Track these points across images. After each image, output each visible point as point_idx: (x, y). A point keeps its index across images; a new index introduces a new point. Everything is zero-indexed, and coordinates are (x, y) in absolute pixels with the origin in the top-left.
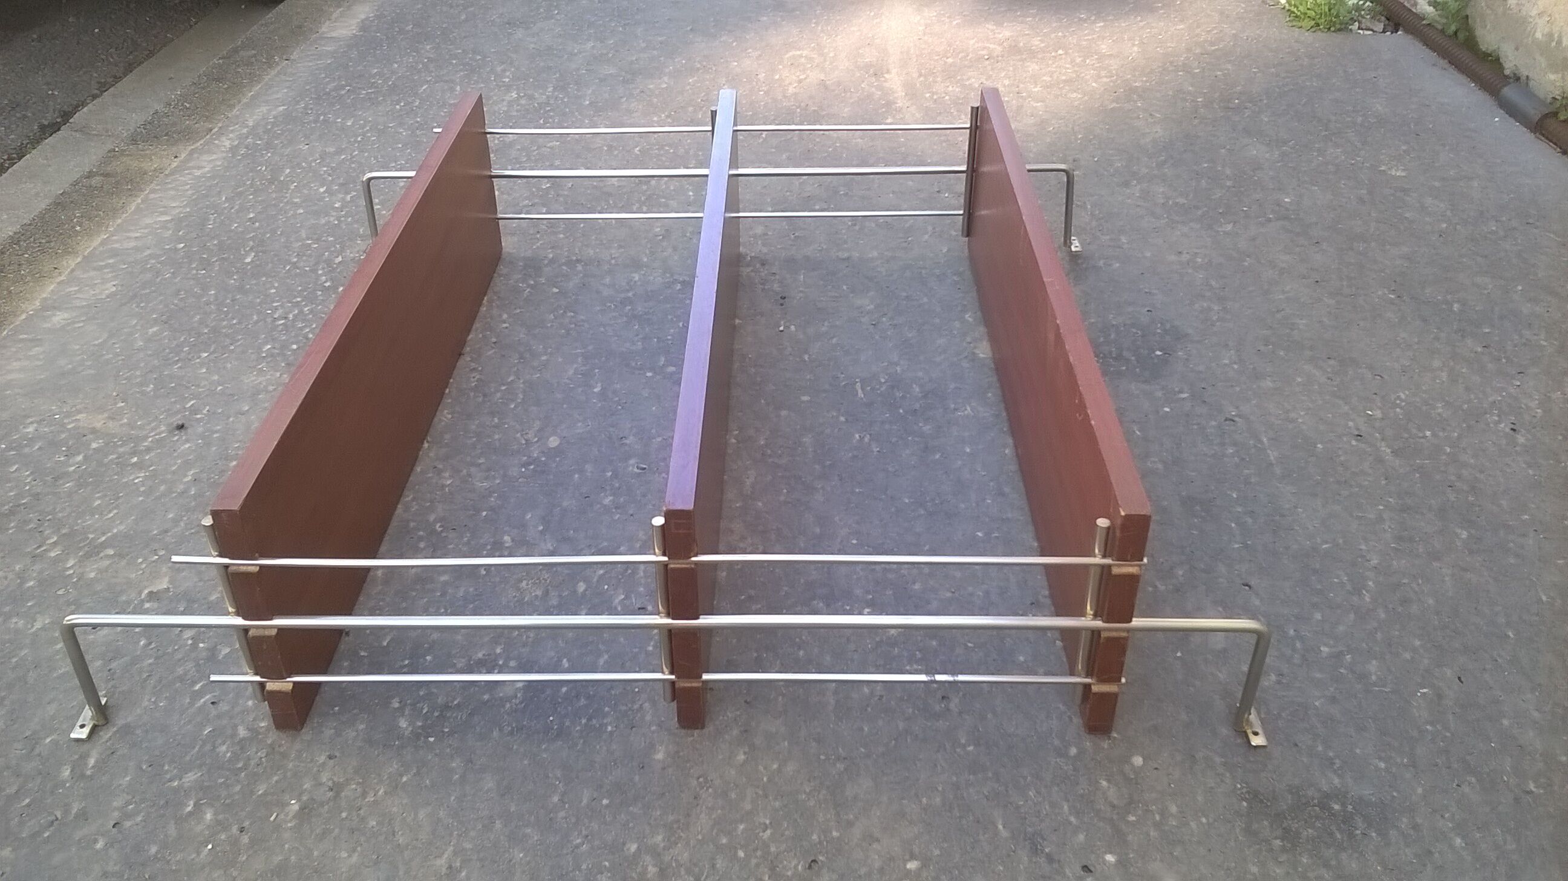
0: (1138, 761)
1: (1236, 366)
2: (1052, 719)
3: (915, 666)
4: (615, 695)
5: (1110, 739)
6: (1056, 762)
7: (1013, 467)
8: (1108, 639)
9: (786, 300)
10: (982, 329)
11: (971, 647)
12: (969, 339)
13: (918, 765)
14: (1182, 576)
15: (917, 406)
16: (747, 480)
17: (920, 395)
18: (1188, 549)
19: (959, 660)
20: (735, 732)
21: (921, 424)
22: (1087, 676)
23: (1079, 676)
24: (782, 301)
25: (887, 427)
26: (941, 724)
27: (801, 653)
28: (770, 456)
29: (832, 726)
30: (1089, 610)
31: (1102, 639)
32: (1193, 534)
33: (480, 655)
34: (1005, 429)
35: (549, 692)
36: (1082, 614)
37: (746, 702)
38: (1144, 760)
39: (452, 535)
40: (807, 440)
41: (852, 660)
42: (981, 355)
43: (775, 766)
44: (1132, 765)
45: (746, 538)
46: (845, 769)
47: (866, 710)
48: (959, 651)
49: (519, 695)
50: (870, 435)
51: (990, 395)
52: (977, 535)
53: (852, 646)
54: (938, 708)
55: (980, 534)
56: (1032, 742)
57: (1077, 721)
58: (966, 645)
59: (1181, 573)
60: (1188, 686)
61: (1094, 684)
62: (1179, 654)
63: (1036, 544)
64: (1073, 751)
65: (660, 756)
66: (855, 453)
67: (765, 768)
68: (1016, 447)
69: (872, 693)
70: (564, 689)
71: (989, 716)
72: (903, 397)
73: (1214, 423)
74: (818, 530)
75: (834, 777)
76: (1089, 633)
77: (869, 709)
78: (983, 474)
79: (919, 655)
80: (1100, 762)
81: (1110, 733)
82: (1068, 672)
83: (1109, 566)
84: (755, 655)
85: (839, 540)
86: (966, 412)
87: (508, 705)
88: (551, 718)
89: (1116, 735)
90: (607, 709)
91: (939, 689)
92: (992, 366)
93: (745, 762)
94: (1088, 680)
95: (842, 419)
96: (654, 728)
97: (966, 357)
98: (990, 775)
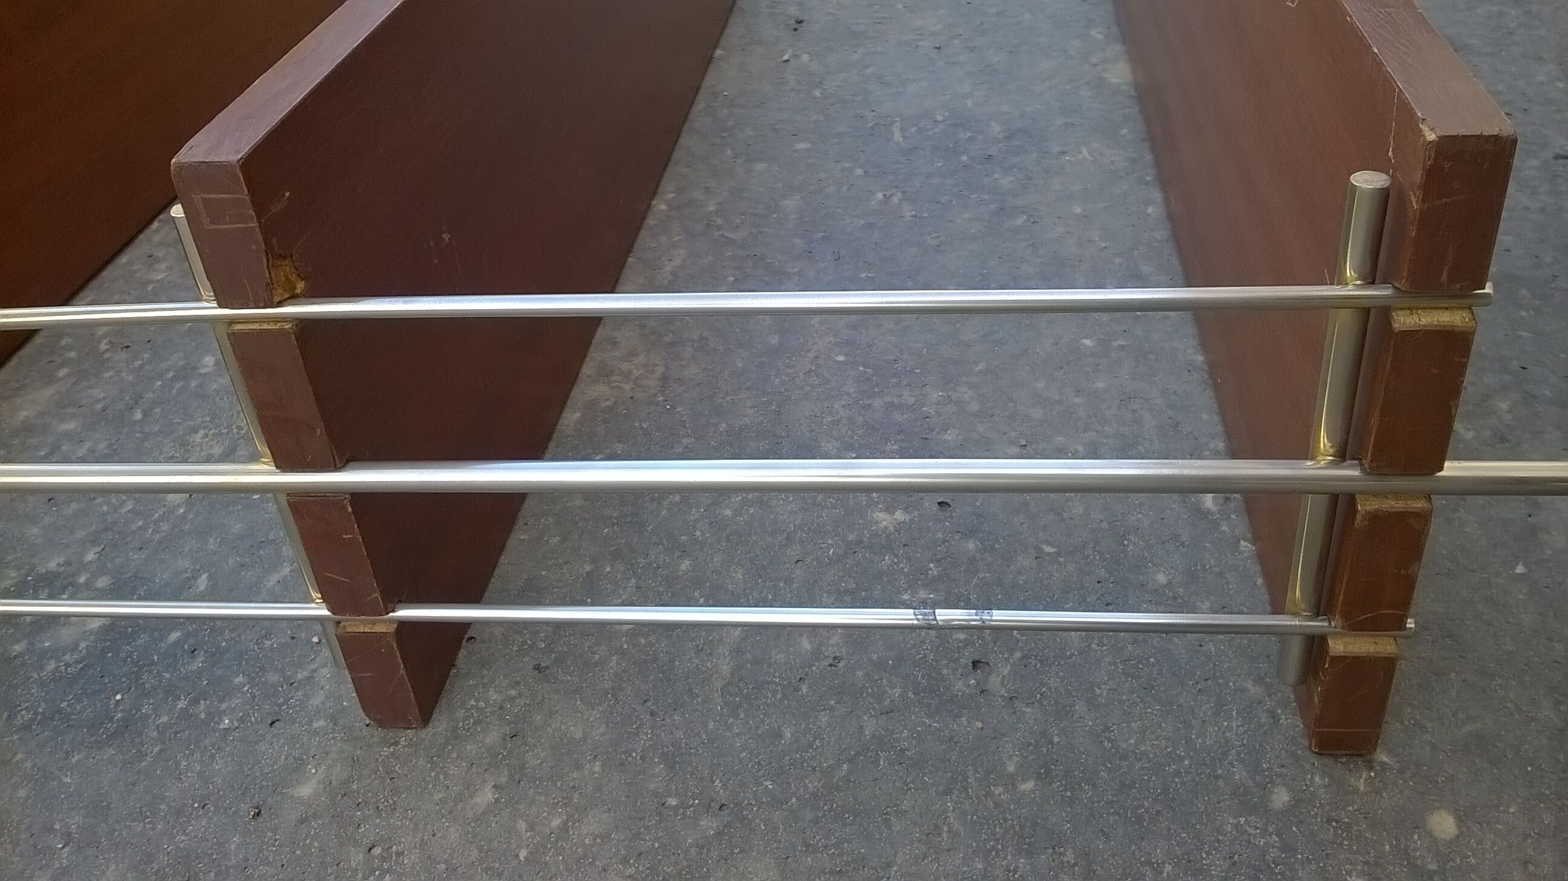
0: (1444, 824)
1: (1561, 85)
2: (1230, 718)
3: (923, 594)
4: (272, 649)
5: (1371, 769)
6: (1237, 826)
7: (1162, 233)
8: (1376, 518)
9: (803, 24)
10: (1118, 47)
11: (1049, 554)
12: (1094, 60)
13: (896, 828)
14: (1509, 412)
15: (994, 151)
16: (667, 263)
17: (1001, 136)
18: (1515, 362)
19: (1021, 580)
20: (493, 737)
21: (996, 176)
22: (1317, 614)
23: (1295, 614)
24: (797, 26)
25: (935, 181)
26: (967, 726)
27: (685, 565)
28: (719, 228)
29: (711, 725)
30: (1324, 442)
31: (1359, 517)
32: (1520, 337)
33: (52, 565)
34: (1148, 179)
35: (143, 639)
36: (1304, 450)
37: (537, 668)
38: (1460, 821)
39: (122, 356)
40: (790, 203)
41: (789, 581)
42: (1114, 80)
43: (556, 822)
44: (1430, 834)
45: (637, 355)
46: (719, 834)
47: (797, 690)
48: (1024, 561)
49: (83, 645)
50: (904, 193)
51: (1125, 131)
52: (1083, 345)
53: (794, 552)
54: (961, 686)
55: (1087, 342)
56: (1178, 773)
57: (1291, 722)
58: (1038, 549)
59: (1505, 406)
60: (1550, 639)
61: (1335, 634)
62: (1520, 569)
63: (1200, 358)
64: (1281, 798)
65: (306, 791)
66: (871, 220)
67: (531, 827)
68: (1167, 201)
69: (817, 654)
70: (175, 636)
71: (1080, 708)
72: (971, 139)
73: (1534, 162)
74: (775, 340)
75: (687, 852)
76: (1323, 501)
77: (804, 688)
78: (1103, 245)
79: (934, 570)
80: (1348, 827)
81: (1370, 753)
82: (1269, 609)
83: (1385, 312)
84: (588, 568)
85: (811, 355)
86: (1080, 156)
87: (51, 666)
88: (118, 697)
89: (1385, 759)
90: (240, 679)
91: (967, 643)
92: (1133, 93)
93: (494, 807)
94: (1319, 625)
95: (859, 171)
96: (319, 724)
97: (1088, 83)
98: (1070, 857)
